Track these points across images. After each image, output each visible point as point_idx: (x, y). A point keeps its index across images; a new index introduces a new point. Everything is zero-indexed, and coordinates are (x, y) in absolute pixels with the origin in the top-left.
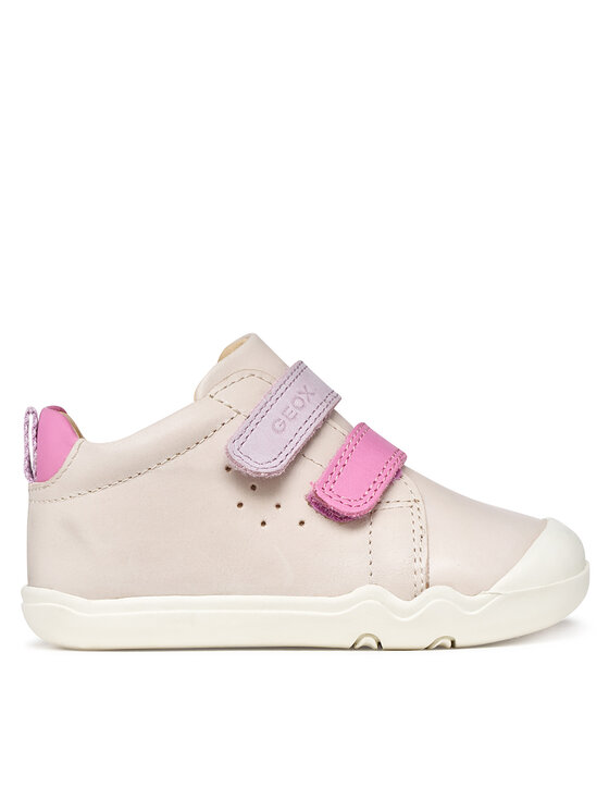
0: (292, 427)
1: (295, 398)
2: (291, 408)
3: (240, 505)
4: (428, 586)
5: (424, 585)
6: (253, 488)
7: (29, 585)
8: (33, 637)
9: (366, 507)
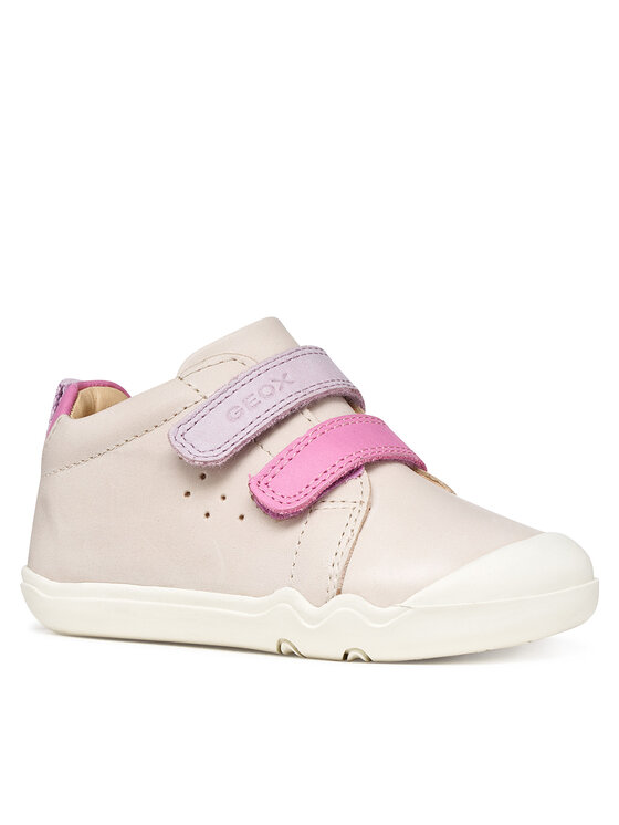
0: (249, 416)
1: (263, 386)
2: (256, 395)
3: (188, 494)
4: (339, 592)
5: (335, 591)
6: (203, 477)
7: (28, 566)
8: (33, 620)
9: (306, 500)
